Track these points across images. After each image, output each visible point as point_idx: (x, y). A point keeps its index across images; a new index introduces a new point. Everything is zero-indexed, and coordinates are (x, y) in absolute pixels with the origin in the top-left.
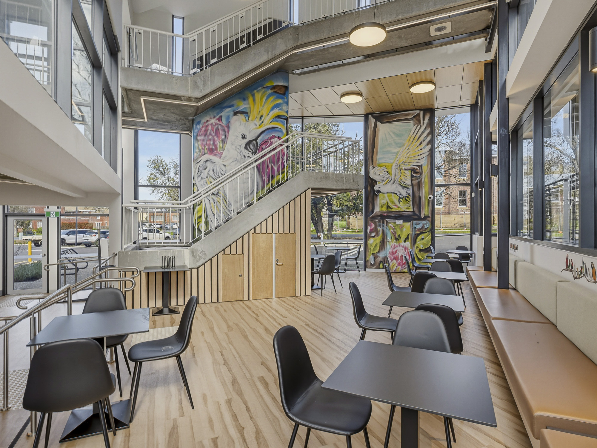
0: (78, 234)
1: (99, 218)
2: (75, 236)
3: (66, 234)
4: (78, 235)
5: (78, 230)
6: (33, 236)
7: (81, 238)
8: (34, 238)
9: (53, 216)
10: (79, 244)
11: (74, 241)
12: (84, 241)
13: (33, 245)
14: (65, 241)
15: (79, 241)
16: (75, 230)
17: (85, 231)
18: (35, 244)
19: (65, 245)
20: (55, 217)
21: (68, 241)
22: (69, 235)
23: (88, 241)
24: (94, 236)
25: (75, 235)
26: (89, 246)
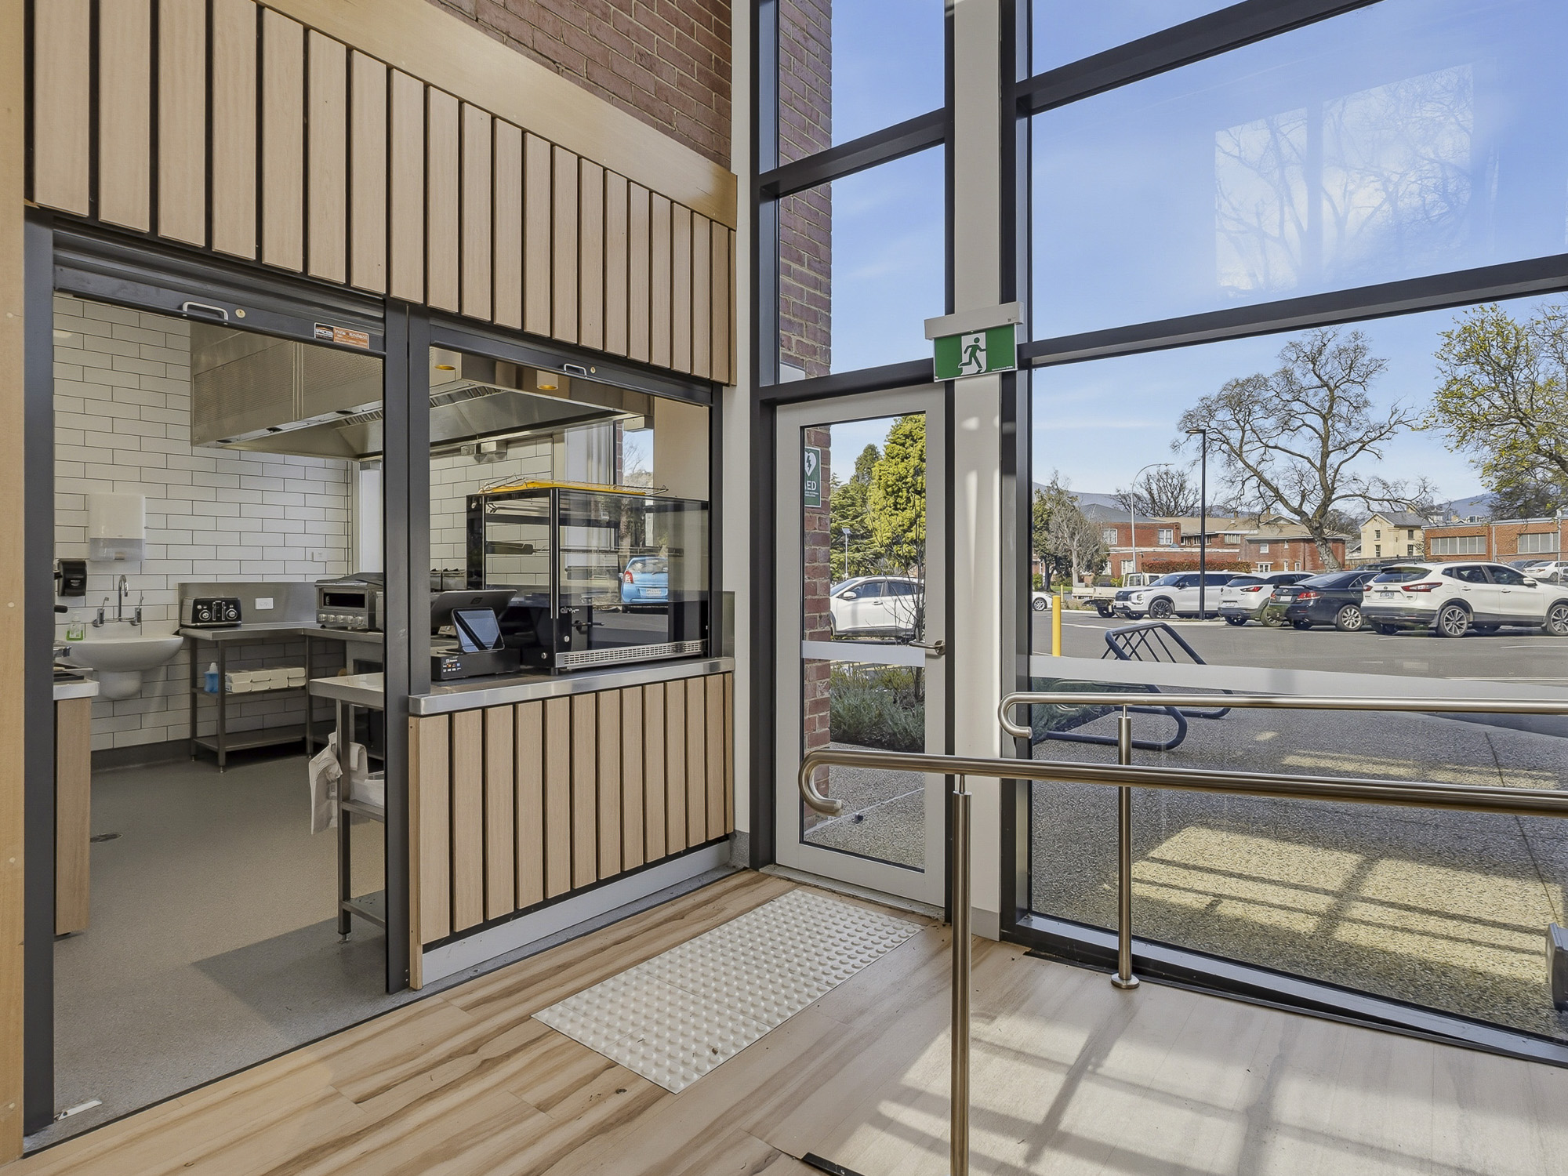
0: (1207, 585)
1: (1265, 550)
2: (1199, 592)
3: (1174, 585)
4: (1206, 587)
5: (1206, 573)
6: (1095, 589)
7: (1217, 597)
8: (1096, 595)
9: (974, 368)
10: (1212, 615)
11: (1195, 606)
12: (1224, 605)
13: (1097, 612)
14: (1172, 605)
15: (1211, 605)
16: (1199, 573)
17: (1227, 575)
18: (1100, 610)
19: (1172, 616)
20: (984, 369)
21: (1180, 606)
22: (1183, 587)
23: (1236, 606)
24: (1254, 590)
25: (1199, 588)
26: (1241, 623)
